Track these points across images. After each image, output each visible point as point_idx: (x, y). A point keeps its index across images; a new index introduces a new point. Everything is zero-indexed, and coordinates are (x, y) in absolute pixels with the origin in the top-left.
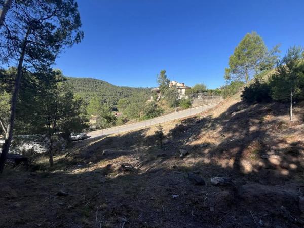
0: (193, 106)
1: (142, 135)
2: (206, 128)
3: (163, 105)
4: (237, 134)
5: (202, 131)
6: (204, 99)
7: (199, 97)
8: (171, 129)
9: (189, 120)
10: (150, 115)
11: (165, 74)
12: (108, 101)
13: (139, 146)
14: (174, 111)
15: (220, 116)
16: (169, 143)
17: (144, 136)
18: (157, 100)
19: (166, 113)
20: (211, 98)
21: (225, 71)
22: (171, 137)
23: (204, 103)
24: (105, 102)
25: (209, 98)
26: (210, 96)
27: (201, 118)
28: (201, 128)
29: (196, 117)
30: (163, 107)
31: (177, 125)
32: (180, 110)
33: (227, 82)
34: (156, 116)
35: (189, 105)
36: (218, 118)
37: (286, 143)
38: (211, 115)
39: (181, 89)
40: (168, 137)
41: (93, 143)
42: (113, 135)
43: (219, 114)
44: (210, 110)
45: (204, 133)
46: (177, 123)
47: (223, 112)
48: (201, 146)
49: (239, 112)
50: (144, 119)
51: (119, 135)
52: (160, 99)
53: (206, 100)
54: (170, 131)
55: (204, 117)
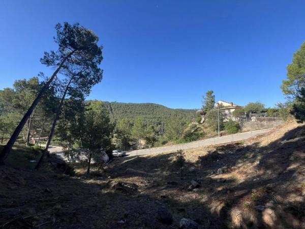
0: (244, 129)
1: (169, 159)
2: (245, 160)
3: (206, 128)
4: (269, 172)
5: (239, 163)
6: (261, 121)
7: (254, 119)
8: (200, 156)
9: (229, 147)
10: (188, 139)
11: (213, 95)
12: (162, 123)
13: (163, 170)
14: (217, 135)
15: (269, 145)
16: (194, 171)
17: (171, 160)
18: (202, 122)
19: (207, 137)
20: (274, 120)
21: (282, 84)
22: (200, 165)
23: (262, 126)
24: (160, 124)
25: (270, 120)
26: (272, 118)
27: (245, 145)
28: (239, 158)
29: (238, 144)
30: (205, 130)
31: (209, 152)
32: (224, 134)
33: (289, 97)
34: (194, 140)
35: (238, 128)
36: (266, 147)
37: (301, 195)
38: (258, 143)
39: (229, 109)
40: (196, 165)
41: (126, 161)
42: (145, 156)
43: (270, 141)
44: (260, 136)
45: (240, 165)
46: (210, 150)
47: (276, 139)
48: (218, 181)
49: (290, 141)
50: (181, 143)
51: (149, 157)
52: (204, 122)
53: (265, 123)
54: (200, 158)
55: (249, 144)
